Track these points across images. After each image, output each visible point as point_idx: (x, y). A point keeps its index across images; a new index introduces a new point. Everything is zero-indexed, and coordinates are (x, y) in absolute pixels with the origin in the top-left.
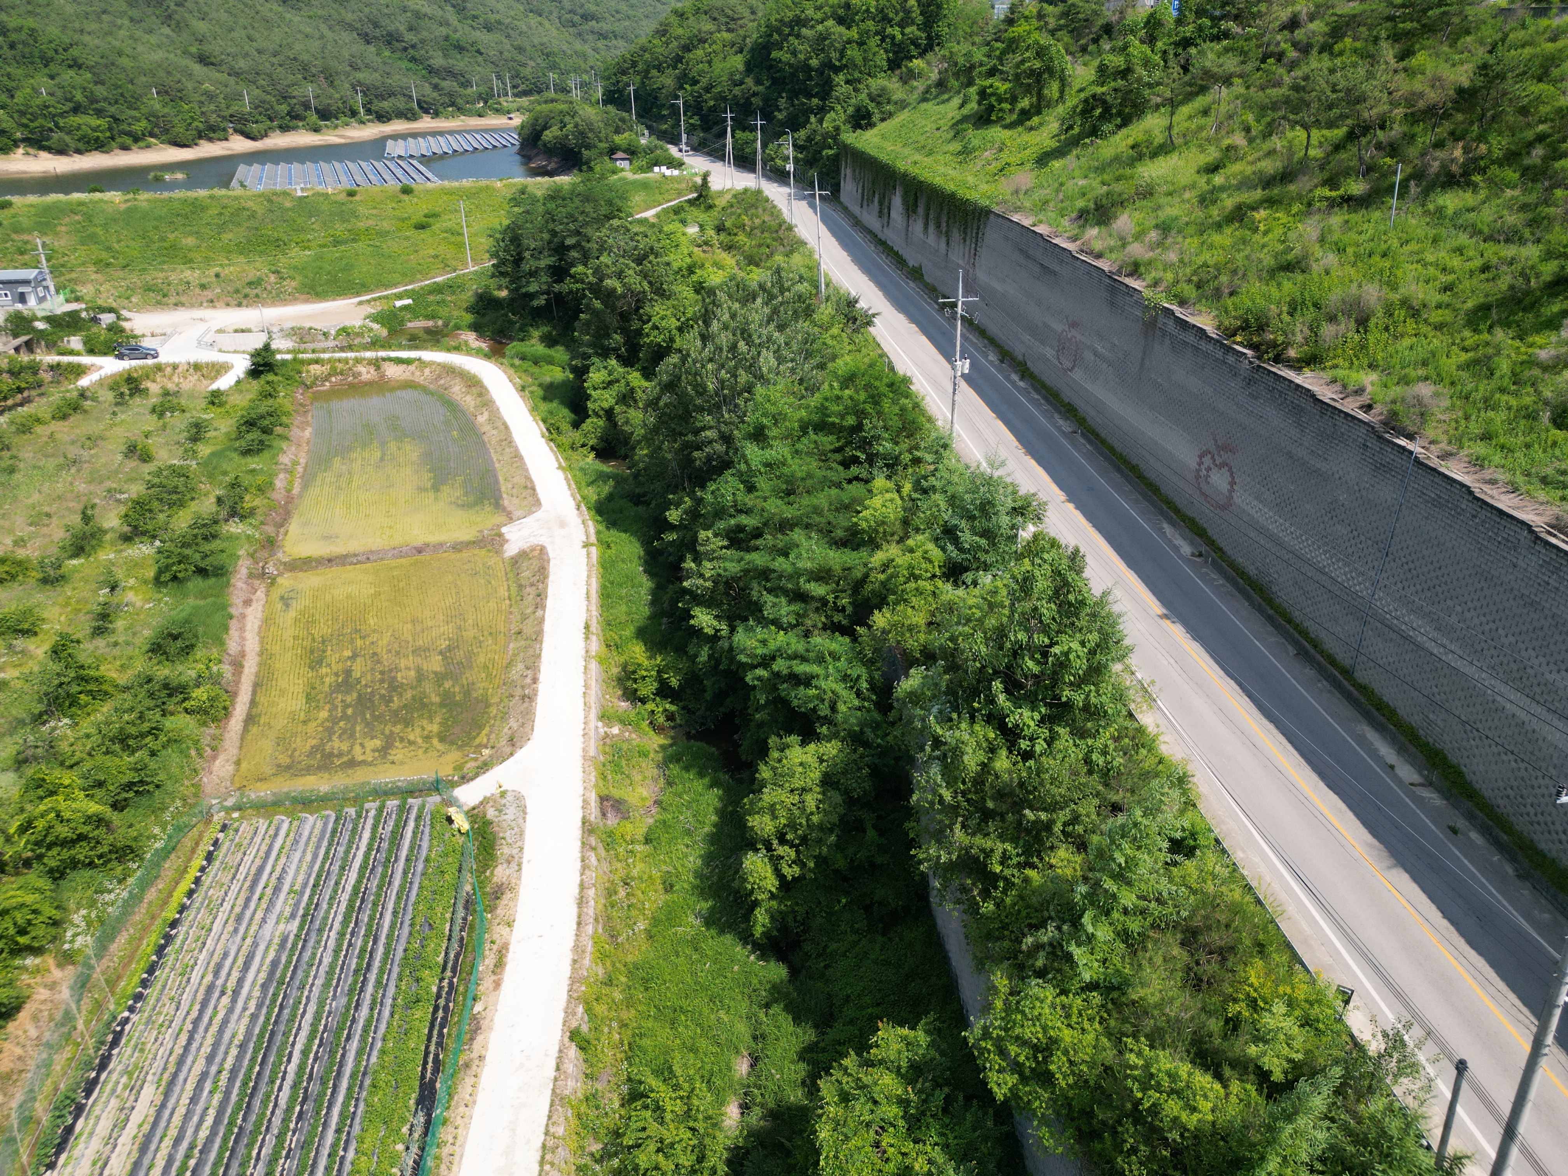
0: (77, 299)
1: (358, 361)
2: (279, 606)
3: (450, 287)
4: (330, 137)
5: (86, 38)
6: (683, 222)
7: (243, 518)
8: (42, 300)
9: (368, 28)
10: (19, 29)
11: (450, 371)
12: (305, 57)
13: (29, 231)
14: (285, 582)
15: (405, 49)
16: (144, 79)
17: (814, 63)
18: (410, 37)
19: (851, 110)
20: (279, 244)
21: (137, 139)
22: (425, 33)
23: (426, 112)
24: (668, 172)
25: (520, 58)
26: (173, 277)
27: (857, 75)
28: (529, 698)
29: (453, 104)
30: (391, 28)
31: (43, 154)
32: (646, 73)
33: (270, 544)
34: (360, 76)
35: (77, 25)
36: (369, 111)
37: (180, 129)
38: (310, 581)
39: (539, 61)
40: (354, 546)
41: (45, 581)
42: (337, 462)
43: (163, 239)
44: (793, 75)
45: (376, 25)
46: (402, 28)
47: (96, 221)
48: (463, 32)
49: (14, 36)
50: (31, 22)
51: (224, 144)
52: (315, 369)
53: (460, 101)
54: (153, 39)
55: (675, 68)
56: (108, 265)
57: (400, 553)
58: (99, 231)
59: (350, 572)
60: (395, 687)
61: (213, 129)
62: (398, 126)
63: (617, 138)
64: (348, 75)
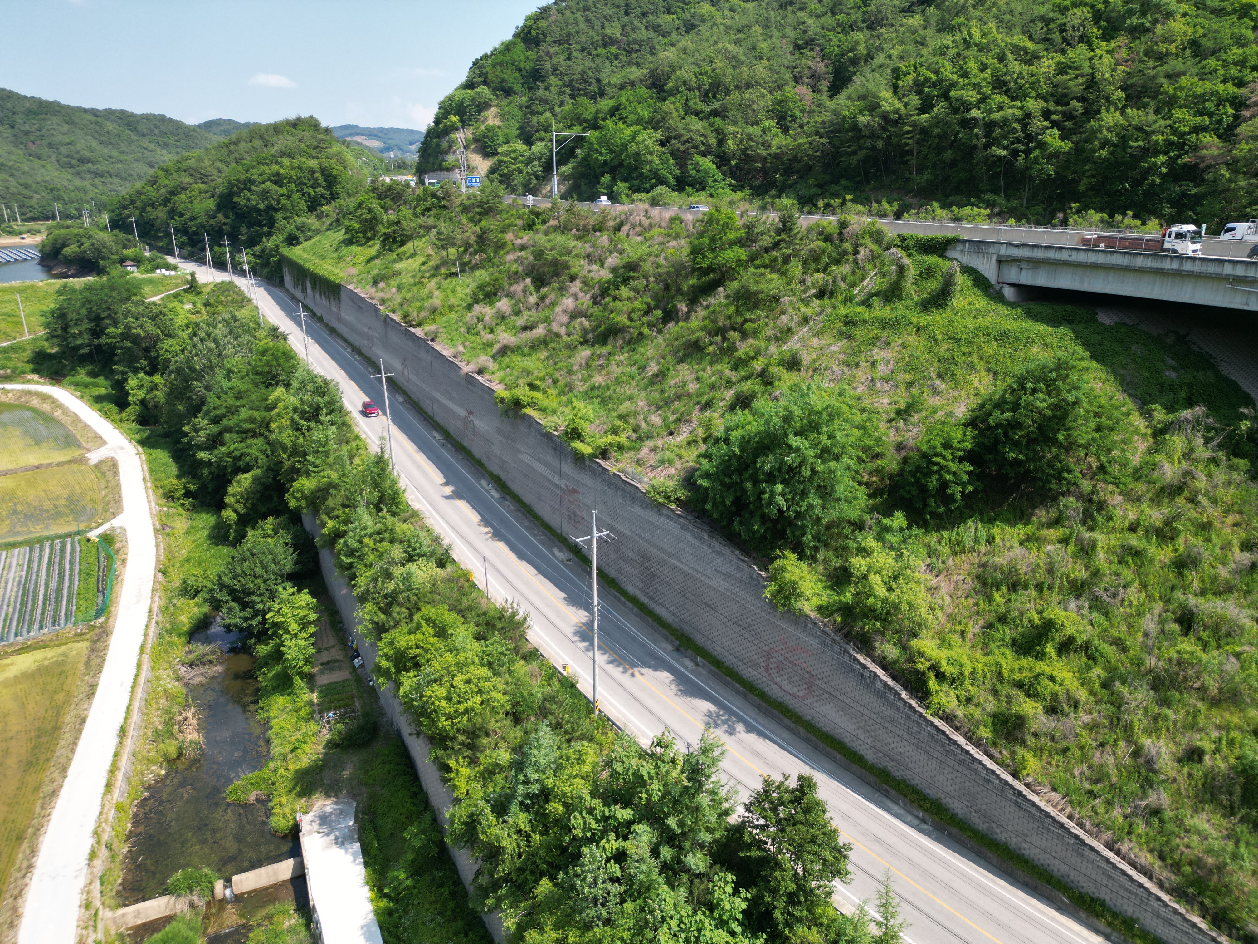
6: (181, 302)
11: (29, 393)
17: (262, 206)
19: (285, 235)
24: (167, 273)
25: (26, 192)
27: (288, 214)
28: (119, 503)
32: (143, 210)
39: (44, 194)
44: (249, 213)
55: (165, 206)
63: (125, 252)
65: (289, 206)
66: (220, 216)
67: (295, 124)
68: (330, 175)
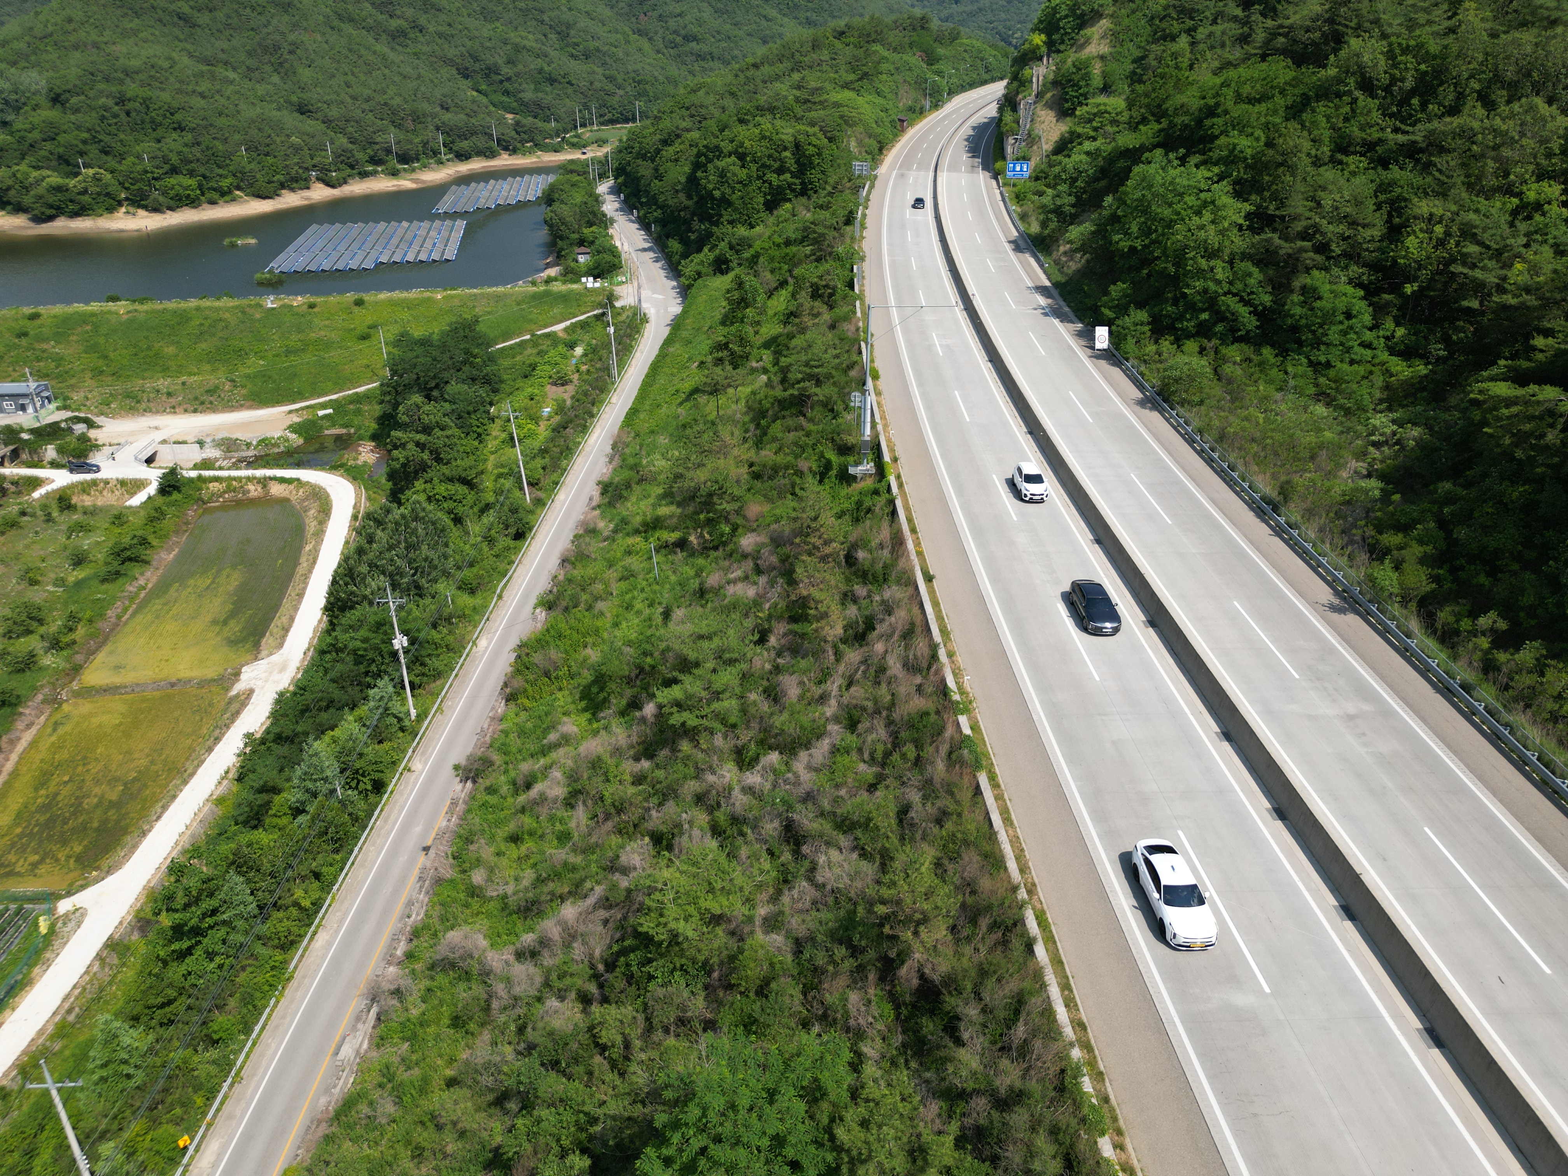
1: (249, 479)
2: (49, 730)
3: (368, 398)
4: (405, 182)
5: (195, 101)
6: (573, 344)
7: (61, 650)
9: (469, 63)
10: (135, 98)
11: (317, 494)
12: (397, 101)
13: (46, 340)
14: (65, 710)
15: (501, 82)
16: (237, 137)
18: (506, 70)
19: (715, 255)
21: (225, 195)
22: (521, 66)
23: (506, 149)
24: (591, 284)
25: (610, 87)
26: (148, 385)
27: (735, 216)
29: (531, 140)
30: (490, 61)
31: (142, 212)
33: (76, 670)
34: (447, 117)
35: (190, 88)
36: (450, 151)
37: (264, 182)
38: (86, 707)
39: (629, 89)
40: (131, 678)
42: (173, 592)
43: (149, 348)
44: (706, 199)
45: (476, 59)
46: (500, 62)
47: (101, 331)
48: (560, 62)
49: (130, 106)
51: (305, 193)
52: (214, 486)
53: (539, 138)
54: (261, 89)
56: (101, 372)
57: (157, 687)
58: (102, 341)
59: (113, 702)
61: (295, 180)
62: (476, 165)
64: (434, 116)
67: (842, 33)
68: (804, 154)
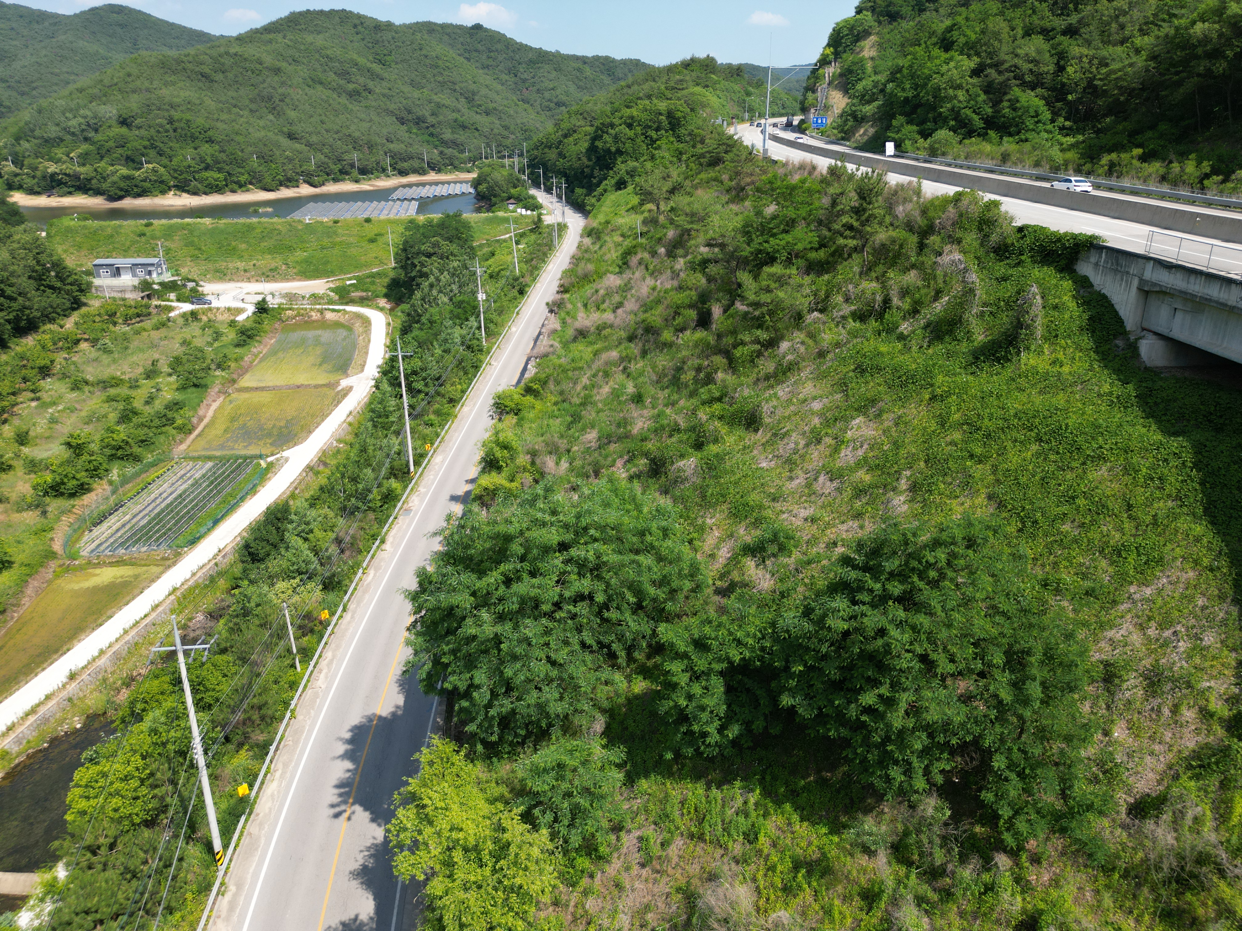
0: (178, 275)
1: (311, 309)
2: (228, 403)
3: (379, 274)
4: (365, 186)
5: (219, 125)
7: (223, 370)
8: (159, 274)
9: (404, 114)
10: (180, 120)
11: (358, 316)
12: (357, 134)
13: (159, 239)
14: (234, 396)
15: (428, 128)
16: (250, 149)
18: (431, 120)
20: (291, 249)
21: (242, 186)
22: (441, 117)
23: (433, 169)
24: (524, 212)
25: (505, 133)
26: (231, 265)
28: (310, 432)
29: (452, 164)
30: (420, 113)
31: (185, 195)
33: (234, 381)
34: (391, 146)
35: (215, 116)
36: (394, 169)
37: (268, 179)
38: (246, 395)
39: (518, 135)
40: (271, 384)
41: (131, 387)
42: (280, 354)
43: (229, 245)
44: (604, 156)
45: (409, 112)
46: (427, 114)
47: (195, 234)
48: (469, 116)
49: (176, 124)
50: (188, 116)
51: (296, 190)
52: (289, 313)
53: (456, 163)
54: (262, 123)
55: (557, 148)
56: (198, 258)
57: (289, 387)
58: (196, 239)
59: (264, 394)
60: (261, 429)
61: (289, 180)
62: (413, 178)
63: (513, 191)
64: (383, 145)
65: (630, 150)
66: (585, 160)
67: (688, 65)
68: (674, 118)
